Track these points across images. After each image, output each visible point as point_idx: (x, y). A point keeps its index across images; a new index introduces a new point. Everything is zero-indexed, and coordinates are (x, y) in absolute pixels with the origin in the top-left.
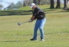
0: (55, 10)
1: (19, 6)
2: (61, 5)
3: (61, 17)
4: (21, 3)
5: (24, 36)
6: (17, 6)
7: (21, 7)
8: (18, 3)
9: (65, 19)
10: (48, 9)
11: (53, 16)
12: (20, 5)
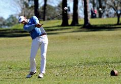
0: (70, 28)
1: (11, 21)
2: (79, 20)
3: (79, 39)
4: (15, 17)
5: (20, 71)
6: (8, 22)
7: (15, 23)
8: (10, 18)
9: (86, 43)
10: (59, 26)
11: (66, 38)
12: (13, 21)
